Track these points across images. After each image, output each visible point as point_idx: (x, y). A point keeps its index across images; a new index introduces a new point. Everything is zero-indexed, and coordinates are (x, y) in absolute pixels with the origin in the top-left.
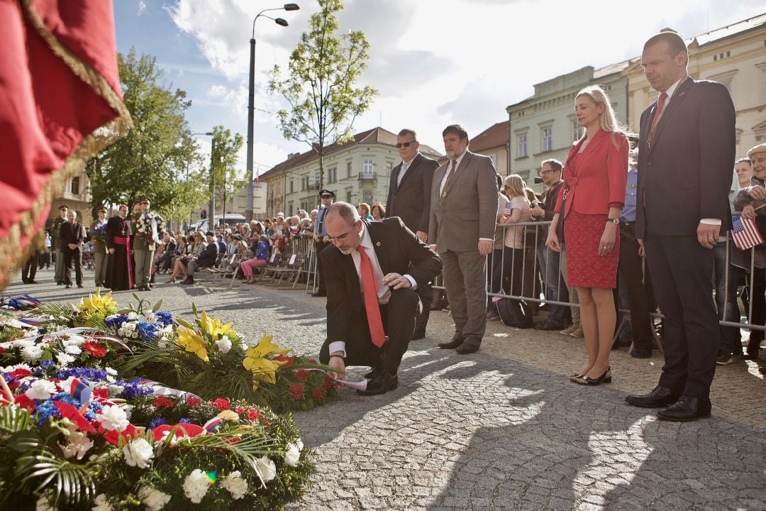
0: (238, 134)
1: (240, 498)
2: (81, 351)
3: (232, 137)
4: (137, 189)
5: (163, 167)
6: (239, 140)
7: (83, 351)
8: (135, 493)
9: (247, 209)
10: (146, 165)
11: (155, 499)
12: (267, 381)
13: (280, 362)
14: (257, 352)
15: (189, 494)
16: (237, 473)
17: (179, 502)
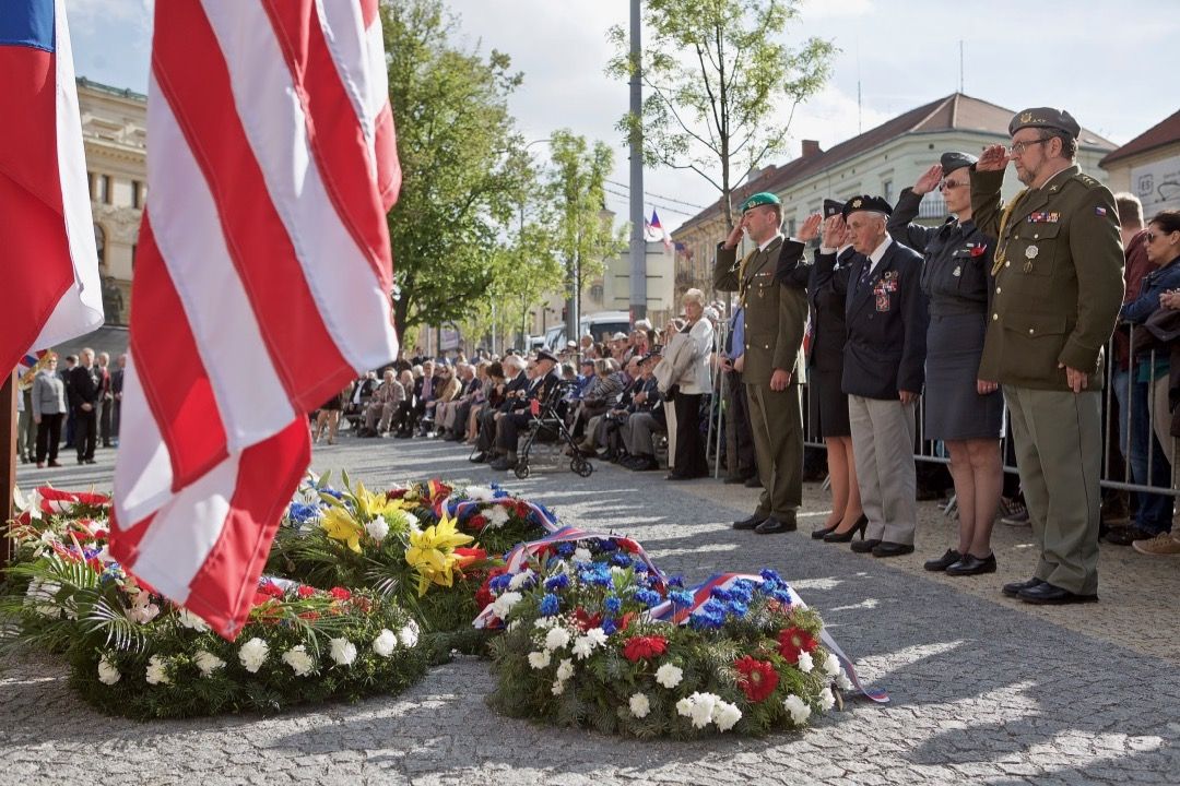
0: (601, 144)
1: (302, 675)
3: (590, 150)
4: (417, 266)
5: (465, 219)
6: (604, 156)
8: (189, 654)
9: (633, 302)
10: (433, 216)
11: (209, 662)
12: (441, 582)
13: (459, 557)
14: (424, 540)
15: (245, 661)
16: (302, 647)
17: (235, 670)
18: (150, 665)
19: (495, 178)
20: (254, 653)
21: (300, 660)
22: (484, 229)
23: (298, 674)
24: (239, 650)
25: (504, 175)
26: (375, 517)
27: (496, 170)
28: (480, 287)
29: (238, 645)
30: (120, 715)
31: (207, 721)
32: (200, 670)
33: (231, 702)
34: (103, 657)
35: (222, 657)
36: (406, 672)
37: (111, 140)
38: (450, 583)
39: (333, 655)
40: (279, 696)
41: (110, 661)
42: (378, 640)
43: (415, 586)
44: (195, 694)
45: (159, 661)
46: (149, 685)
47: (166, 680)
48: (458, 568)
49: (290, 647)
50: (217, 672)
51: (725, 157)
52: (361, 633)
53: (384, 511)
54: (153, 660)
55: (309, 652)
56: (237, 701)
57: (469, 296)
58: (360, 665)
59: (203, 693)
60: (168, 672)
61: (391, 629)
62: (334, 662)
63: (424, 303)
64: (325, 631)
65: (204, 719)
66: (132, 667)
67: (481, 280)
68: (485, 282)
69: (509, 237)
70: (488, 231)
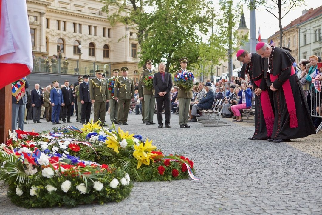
1: (83, 194)
2: (67, 148)
7: (68, 148)
8: (44, 186)
11: (50, 188)
12: (145, 163)
13: (152, 154)
14: (140, 148)
15: (63, 188)
16: (83, 184)
17: (60, 191)
18: (31, 189)
19: (201, 17)
20: (66, 186)
21: (82, 189)
22: (196, 36)
23: (81, 193)
24: (61, 184)
25: (205, 16)
26: (123, 139)
27: (201, 15)
29: (61, 183)
30: (22, 207)
31: (50, 209)
32: (47, 191)
33: (58, 203)
34: (17, 186)
35: (56, 187)
36: (122, 194)
37: (66, 8)
38: (148, 164)
39: (95, 187)
40: (74, 201)
41: (19, 188)
42: (112, 182)
43: (136, 165)
44: (45, 200)
45: (34, 188)
46: (31, 196)
47: (36, 194)
48: (151, 158)
49: (79, 184)
50: (53, 192)
51: (279, 6)
52: (105, 180)
53: (127, 137)
54: (32, 187)
55: (85, 186)
56: (60, 202)
57: (191, 62)
58: (104, 191)
59: (48, 199)
60: (37, 191)
61: (117, 179)
62: (95, 189)
64: (92, 179)
65: (49, 209)
66: (26, 190)
67: (196, 55)
68: (197, 56)
69: (207, 39)
70: (199, 37)
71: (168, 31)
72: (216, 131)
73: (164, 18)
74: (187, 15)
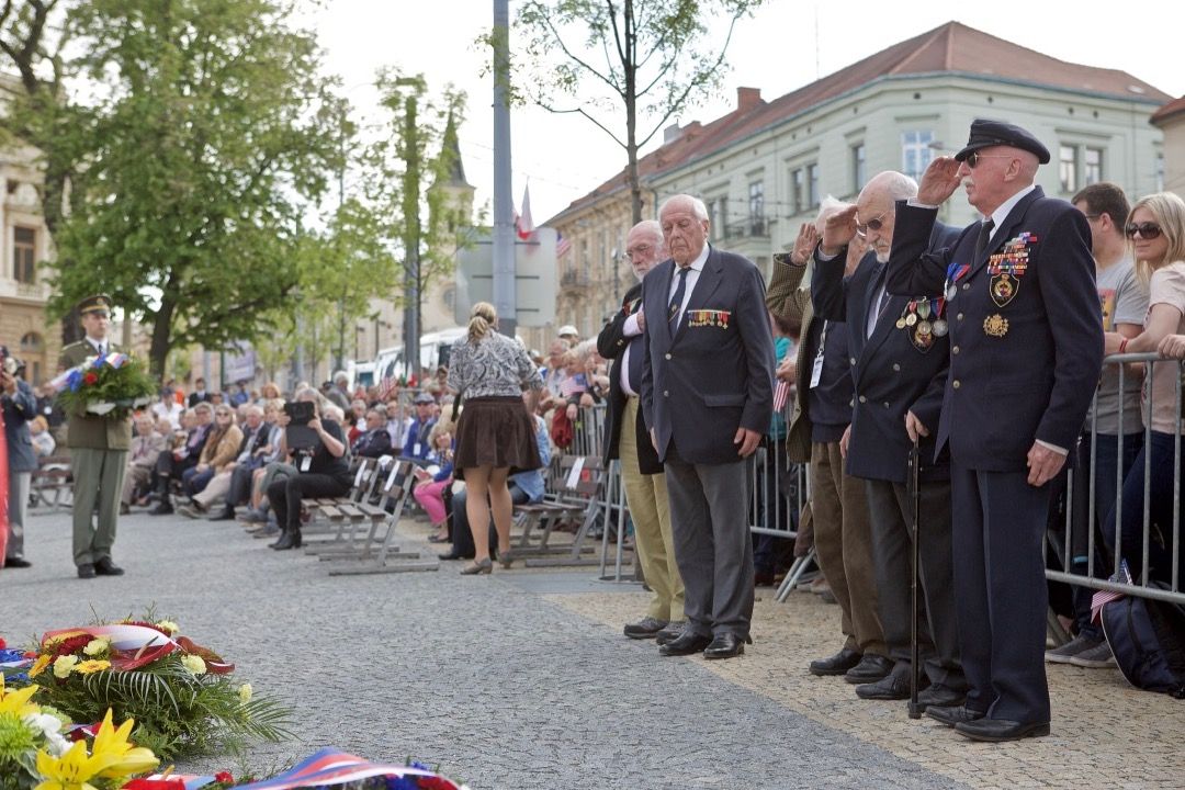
6: (457, 102)
19: (299, 134)
22: (283, 208)
25: (314, 129)
27: (301, 123)
28: (278, 291)
51: (630, 97)
57: (261, 305)
63: (195, 315)
67: (280, 281)
68: (285, 284)
69: (321, 220)
70: (291, 210)
71: (172, 182)
72: (382, 598)
73: (154, 130)
74: (247, 121)
